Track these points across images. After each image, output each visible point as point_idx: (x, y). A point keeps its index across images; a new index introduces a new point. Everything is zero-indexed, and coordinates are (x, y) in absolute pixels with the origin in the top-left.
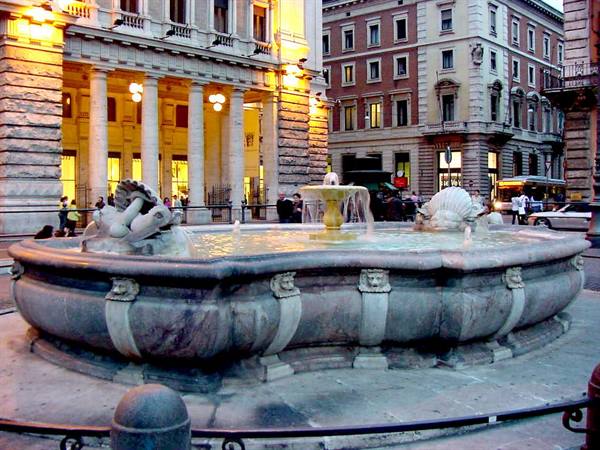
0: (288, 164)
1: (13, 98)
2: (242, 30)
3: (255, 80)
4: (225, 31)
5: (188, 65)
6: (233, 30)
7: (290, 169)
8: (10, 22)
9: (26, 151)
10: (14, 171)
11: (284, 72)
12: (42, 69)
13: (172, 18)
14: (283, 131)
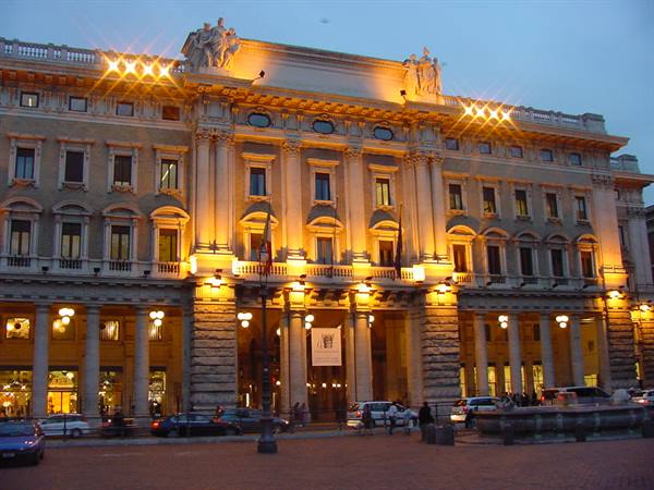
0: (619, 364)
1: (431, 339)
2: (574, 272)
3: (587, 305)
4: (562, 275)
5: (537, 303)
6: (567, 273)
7: (621, 368)
8: (427, 295)
9: (440, 370)
10: (434, 382)
11: (608, 297)
12: (446, 320)
13: (523, 273)
14: (612, 341)
